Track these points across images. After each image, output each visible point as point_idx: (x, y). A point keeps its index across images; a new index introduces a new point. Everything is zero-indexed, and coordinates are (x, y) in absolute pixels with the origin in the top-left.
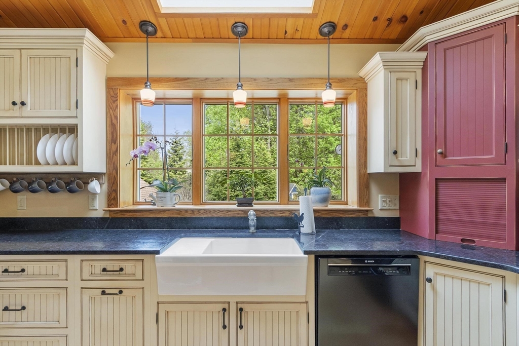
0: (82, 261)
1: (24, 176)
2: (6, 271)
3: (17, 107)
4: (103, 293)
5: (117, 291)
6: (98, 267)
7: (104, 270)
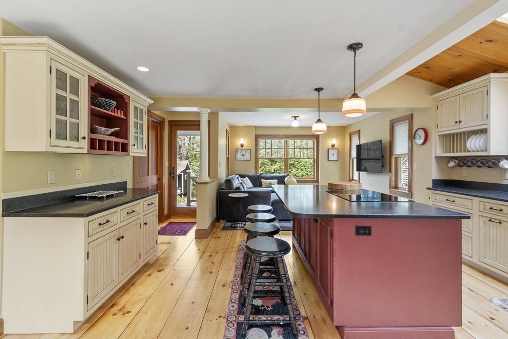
0: (480, 201)
1: (466, 158)
2: (447, 200)
3: (458, 123)
4: (490, 220)
5: (498, 221)
6: (488, 206)
7: (491, 208)
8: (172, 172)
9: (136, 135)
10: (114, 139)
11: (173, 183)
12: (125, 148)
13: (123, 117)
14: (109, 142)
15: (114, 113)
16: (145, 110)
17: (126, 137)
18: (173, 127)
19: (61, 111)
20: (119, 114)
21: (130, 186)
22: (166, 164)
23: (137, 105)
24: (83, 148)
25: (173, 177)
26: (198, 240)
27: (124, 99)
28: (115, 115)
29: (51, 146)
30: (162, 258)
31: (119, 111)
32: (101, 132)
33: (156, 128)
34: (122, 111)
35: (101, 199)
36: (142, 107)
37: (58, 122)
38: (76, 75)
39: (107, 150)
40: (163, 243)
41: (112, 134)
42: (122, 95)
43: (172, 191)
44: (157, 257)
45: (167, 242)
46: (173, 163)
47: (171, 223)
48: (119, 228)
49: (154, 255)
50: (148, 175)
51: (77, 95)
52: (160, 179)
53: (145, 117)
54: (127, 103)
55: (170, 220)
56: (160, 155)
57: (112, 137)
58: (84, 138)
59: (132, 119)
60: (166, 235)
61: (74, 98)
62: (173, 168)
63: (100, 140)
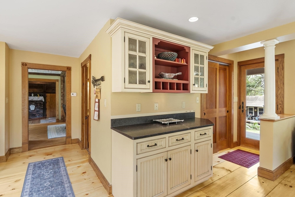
8: (241, 106)
9: (197, 76)
10: (176, 81)
11: (242, 115)
12: (186, 87)
13: (185, 63)
14: (171, 84)
15: (179, 62)
16: (206, 55)
17: (187, 79)
18: (242, 67)
19: (132, 65)
20: (183, 62)
21: (198, 115)
22: (235, 99)
23: (197, 53)
24: (149, 89)
25: (243, 111)
26: (261, 178)
27: (185, 50)
28: (180, 63)
29: (125, 88)
30: (216, 184)
31: (182, 60)
32: (166, 77)
33: (225, 70)
34: (185, 60)
35: (165, 125)
36: (202, 54)
37: (130, 73)
38: (142, 39)
39: (170, 89)
40: (223, 168)
41: (175, 77)
42: (183, 47)
43: (242, 122)
44: (212, 180)
45: (228, 169)
46: (242, 98)
47: (239, 150)
48: (167, 151)
49: (211, 178)
50: (216, 108)
51: (145, 52)
52: (229, 112)
53: (206, 62)
54: (188, 52)
55: (240, 147)
56: (229, 92)
57: (174, 79)
58: (149, 82)
59: (192, 64)
60: (229, 161)
61: (142, 55)
62: (243, 103)
63: (163, 83)
